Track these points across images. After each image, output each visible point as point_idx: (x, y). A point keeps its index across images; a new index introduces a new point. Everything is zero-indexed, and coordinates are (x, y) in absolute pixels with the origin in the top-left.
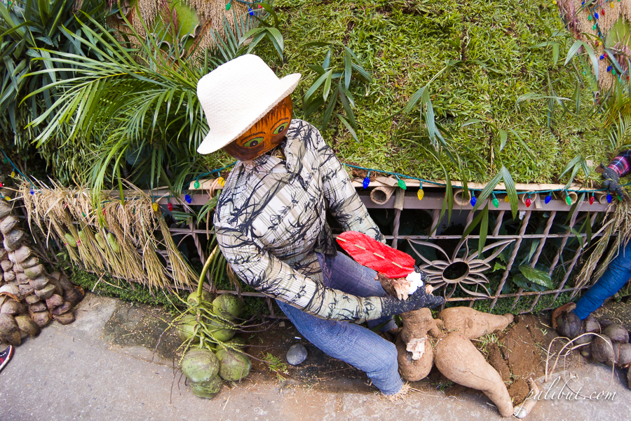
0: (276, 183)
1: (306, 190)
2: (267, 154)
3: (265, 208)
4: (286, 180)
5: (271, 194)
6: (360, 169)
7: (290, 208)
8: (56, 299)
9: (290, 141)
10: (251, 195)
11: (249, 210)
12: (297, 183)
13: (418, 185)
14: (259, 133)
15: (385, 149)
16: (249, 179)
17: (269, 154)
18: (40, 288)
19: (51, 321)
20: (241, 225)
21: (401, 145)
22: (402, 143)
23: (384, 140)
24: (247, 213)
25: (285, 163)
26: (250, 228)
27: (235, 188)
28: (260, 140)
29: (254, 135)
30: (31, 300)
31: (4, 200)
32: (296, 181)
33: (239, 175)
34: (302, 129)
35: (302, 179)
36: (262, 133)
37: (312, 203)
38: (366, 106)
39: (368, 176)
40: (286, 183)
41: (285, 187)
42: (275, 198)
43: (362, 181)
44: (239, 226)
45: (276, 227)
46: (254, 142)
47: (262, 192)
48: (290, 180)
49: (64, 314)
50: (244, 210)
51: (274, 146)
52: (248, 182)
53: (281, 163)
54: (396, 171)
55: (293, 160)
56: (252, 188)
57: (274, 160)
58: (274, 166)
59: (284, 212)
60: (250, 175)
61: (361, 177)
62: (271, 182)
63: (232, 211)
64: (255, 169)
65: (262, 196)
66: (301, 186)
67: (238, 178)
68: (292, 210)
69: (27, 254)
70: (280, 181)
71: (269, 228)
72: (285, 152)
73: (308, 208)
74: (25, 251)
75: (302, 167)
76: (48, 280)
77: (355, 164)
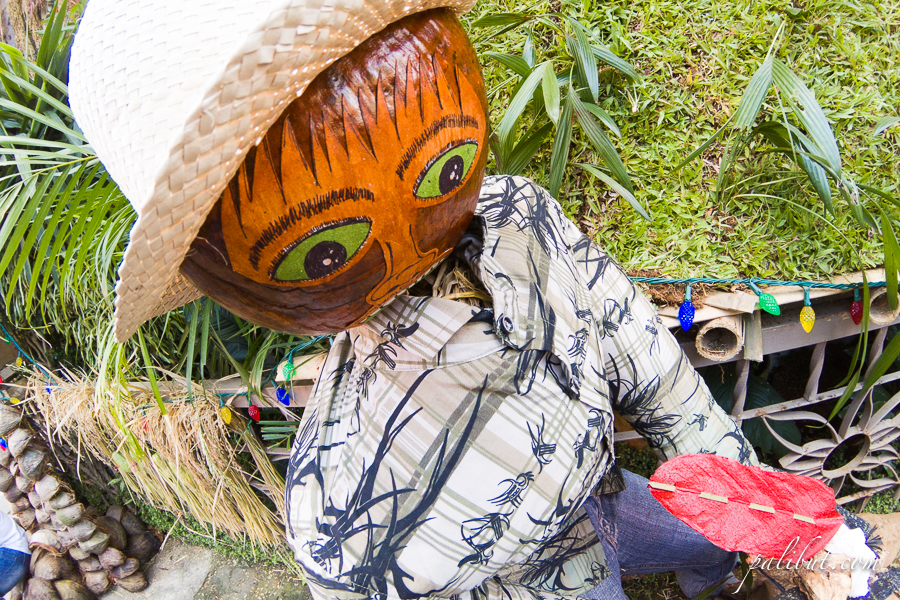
0: (467, 401)
1: (573, 396)
2: (414, 292)
3: (439, 504)
4: (501, 384)
5: (451, 446)
6: (665, 284)
7: (528, 476)
8: (113, 557)
9: (491, 235)
10: (380, 456)
11: (379, 513)
12: (544, 383)
13: (799, 297)
14: (335, 197)
15: (702, 225)
16: (365, 393)
17: (424, 289)
18: (84, 540)
19: (111, 587)
20: (354, 571)
21: (737, 209)
22: (739, 204)
23: (696, 206)
24: (370, 526)
25: (489, 318)
26: (390, 576)
27: (328, 423)
28: (351, 239)
29: (309, 210)
30: (77, 554)
31: (8, 403)
32: (539, 376)
33: (340, 370)
34: (518, 196)
35: (559, 363)
36: (350, 194)
37: (595, 432)
38: (637, 138)
39: (688, 297)
40: (504, 393)
41: (504, 407)
42: (470, 456)
43: (675, 312)
44: (351, 574)
45: (487, 552)
46: (322, 249)
47: (417, 441)
48: (517, 378)
49: (127, 577)
50: (358, 514)
51: (434, 259)
52: (363, 401)
53: (476, 319)
54: (742, 274)
55: (515, 298)
56: (376, 427)
57: (444, 314)
58: (446, 337)
59: (512, 496)
60: (367, 374)
61: (671, 304)
62: (444, 397)
63: (320, 513)
64: (380, 353)
65: (419, 457)
66: (557, 390)
67: (336, 385)
68: (539, 480)
69: (53, 487)
70: (481, 391)
71: (461, 564)
72: (484, 276)
73: (586, 452)
74: (50, 485)
75: (552, 318)
76: (94, 528)
77: (650, 273)
